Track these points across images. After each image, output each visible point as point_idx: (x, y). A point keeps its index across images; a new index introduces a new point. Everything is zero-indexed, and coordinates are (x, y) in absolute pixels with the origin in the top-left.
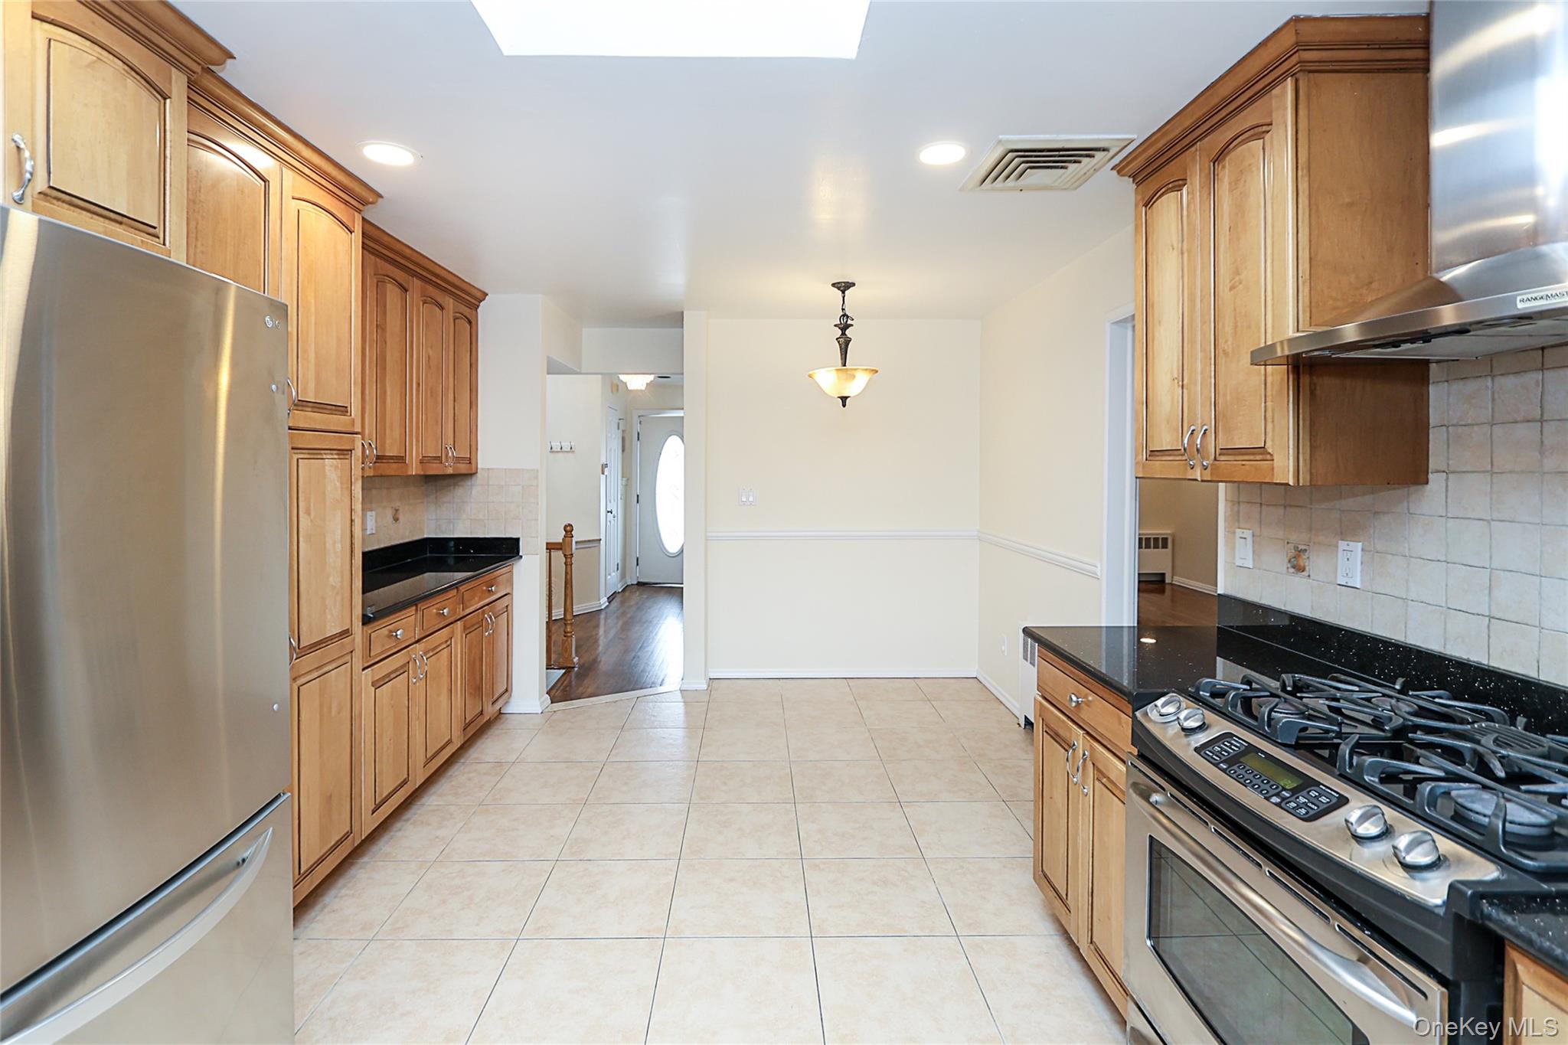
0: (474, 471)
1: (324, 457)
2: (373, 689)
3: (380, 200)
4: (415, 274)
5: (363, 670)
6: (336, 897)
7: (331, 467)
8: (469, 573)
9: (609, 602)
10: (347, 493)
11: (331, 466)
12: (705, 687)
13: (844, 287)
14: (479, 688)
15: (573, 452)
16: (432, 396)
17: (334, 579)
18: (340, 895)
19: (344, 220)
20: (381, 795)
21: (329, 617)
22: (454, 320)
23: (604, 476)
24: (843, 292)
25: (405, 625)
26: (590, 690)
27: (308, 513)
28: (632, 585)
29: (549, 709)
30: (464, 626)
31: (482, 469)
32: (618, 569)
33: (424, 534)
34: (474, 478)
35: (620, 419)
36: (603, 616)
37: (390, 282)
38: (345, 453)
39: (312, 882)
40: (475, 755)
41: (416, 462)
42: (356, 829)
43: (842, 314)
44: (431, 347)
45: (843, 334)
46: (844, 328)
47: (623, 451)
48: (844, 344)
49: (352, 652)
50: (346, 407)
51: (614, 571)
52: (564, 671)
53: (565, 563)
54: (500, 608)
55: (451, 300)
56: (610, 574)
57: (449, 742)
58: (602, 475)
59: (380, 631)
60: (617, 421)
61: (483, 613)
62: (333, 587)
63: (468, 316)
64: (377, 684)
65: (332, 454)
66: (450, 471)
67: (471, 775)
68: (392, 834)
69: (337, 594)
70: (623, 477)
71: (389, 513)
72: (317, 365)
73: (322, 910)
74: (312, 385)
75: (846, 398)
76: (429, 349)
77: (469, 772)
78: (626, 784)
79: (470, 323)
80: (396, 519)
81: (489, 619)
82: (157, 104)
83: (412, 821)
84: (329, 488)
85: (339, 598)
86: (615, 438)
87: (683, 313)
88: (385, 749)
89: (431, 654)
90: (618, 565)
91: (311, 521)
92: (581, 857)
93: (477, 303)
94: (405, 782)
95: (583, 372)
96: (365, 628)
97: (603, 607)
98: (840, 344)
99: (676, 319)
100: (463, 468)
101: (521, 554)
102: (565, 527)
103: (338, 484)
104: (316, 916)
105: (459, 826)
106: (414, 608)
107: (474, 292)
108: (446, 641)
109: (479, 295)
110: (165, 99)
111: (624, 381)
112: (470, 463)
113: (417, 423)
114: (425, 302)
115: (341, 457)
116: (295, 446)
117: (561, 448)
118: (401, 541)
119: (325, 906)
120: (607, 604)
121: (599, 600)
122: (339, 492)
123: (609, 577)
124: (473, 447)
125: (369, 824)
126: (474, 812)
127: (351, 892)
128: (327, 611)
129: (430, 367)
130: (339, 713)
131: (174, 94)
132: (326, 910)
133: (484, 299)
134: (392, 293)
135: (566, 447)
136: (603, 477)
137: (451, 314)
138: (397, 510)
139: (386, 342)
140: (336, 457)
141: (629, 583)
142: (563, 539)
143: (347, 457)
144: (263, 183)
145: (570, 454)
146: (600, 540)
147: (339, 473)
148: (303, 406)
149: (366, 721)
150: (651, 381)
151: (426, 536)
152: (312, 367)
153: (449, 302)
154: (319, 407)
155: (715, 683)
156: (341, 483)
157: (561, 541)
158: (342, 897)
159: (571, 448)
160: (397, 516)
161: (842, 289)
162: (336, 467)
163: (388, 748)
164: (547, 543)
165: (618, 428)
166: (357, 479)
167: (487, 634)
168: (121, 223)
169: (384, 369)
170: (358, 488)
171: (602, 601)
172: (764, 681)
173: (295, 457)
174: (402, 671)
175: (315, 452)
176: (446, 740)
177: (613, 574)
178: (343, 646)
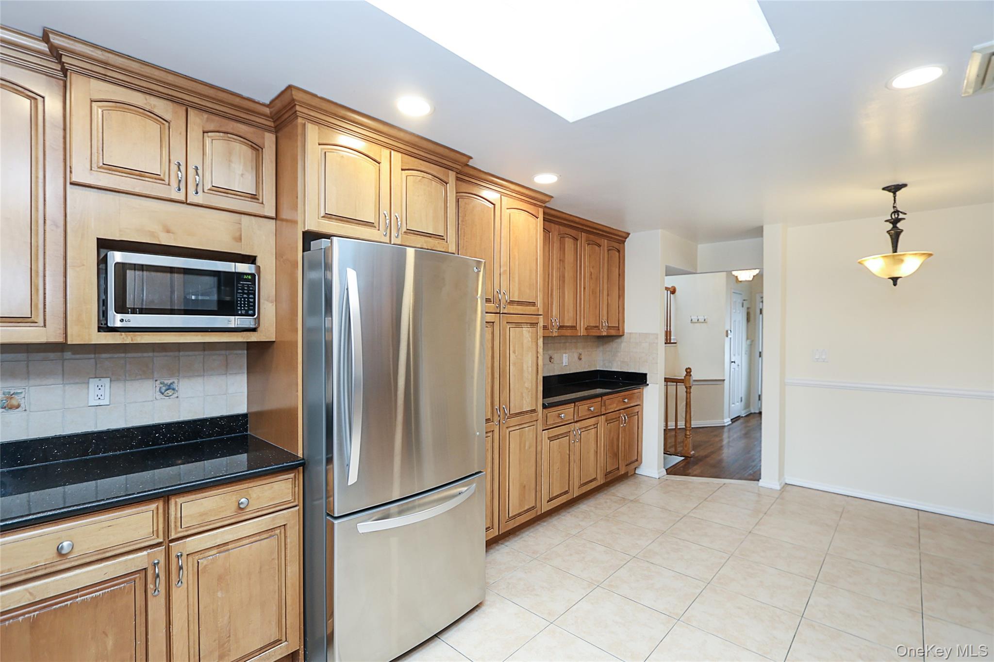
0: (621, 334)
1: (523, 326)
2: (549, 441)
3: (552, 199)
4: (583, 231)
5: (543, 430)
6: (528, 535)
7: (526, 333)
8: (610, 390)
9: (732, 422)
10: (534, 344)
11: (526, 331)
12: (778, 487)
13: (894, 189)
14: (616, 455)
15: (706, 322)
16: (593, 293)
17: (527, 384)
18: (530, 535)
19: (533, 213)
20: (553, 494)
21: (525, 402)
22: (608, 251)
23: (729, 339)
24: (894, 193)
25: (567, 412)
26: (695, 473)
27: (514, 352)
28: (755, 413)
29: (665, 477)
30: (606, 418)
31: (627, 333)
32: (741, 401)
33: (596, 367)
34: (622, 337)
35: (744, 300)
36: (726, 429)
37: (568, 237)
38: (534, 325)
39: (514, 524)
40: (613, 491)
41: (583, 330)
42: (538, 505)
43: (892, 210)
44: (593, 267)
45: (895, 227)
46: (895, 222)
47: (748, 320)
48: (895, 236)
49: (537, 420)
50: (534, 303)
51: (738, 402)
52: (683, 458)
53: (686, 392)
54: (634, 413)
55: (606, 241)
56: (733, 404)
57: (595, 479)
58: (726, 338)
59: (553, 413)
60: (741, 302)
61: (620, 414)
62: (527, 388)
63: (617, 248)
64: (551, 439)
65: (527, 325)
66: (604, 334)
67: (608, 501)
68: (560, 516)
69: (529, 391)
70: (747, 339)
71: (576, 356)
72: (519, 283)
73: (521, 538)
74: (516, 294)
75: (897, 278)
76: (591, 269)
77: (607, 499)
78: (693, 531)
79: (619, 251)
80: (580, 359)
81: (623, 418)
82: (443, 187)
83: (571, 513)
84: (525, 341)
85: (530, 393)
86: (739, 313)
87: (762, 227)
88: (555, 472)
89: (584, 430)
90: (741, 398)
91: (516, 356)
92: (648, 560)
93: (624, 239)
94: (566, 492)
95: (698, 272)
96: (544, 410)
97: (726, 424)
98: (891, 236)
99: (758, 232)
100: (613, 332)
101: (648, 383)
102: (686, 369)
103: (530, 340)
104: (518, 540)
105: (591, 523)
106: (573, 404)
107: (620, 234)
108: (594, 425)
109: (624, 235)
110: (447, 184)
111: (736, 275)
112: (619, 330)
113: (584, 308)
114: (588, 244)
115: (532, 326)
116: (508, 321)
117: (698, 320)
118: (583, 371)
119: (522, 537)
120: (731, 423)
121: (723, 419)
122: (531, 343)
123: (733, 405)
124: (621, 320)
125: (546, 507)
126: (602, 519)
127: (534, 535)
128: (524, 399)
129: (591, 278)
130: (530, 448)
131: (450, 182)
132: (523, 539)
133: (628, 237)
134: (569, 243)
135: (701, 319)
136: (727, 339)
137: (606, 249)
138: (580, 354)
139: (565, 268)
140: (529, 326)
141: (753, 412)
142: (685, 377)
143: (535, 326)
144: (493, 206)
145: (704, 324)
146: (724, 380)
147: (530, 334)
148: (513, 303)
149: (545, 456)
150: (757, 274)
151: (598, 369)
152: (517, 285)
153: (605, 242)
154: (519, 303)
155: (789, 488)
156: (532, 339)
157: (683, 378)
158: (529, 536)
159: (705, 320)
160: (581, 357)
161: (893, 190)
162: (529, 332)
163: (557, 472)
164: (665, 378)
165: (743, 306)
166: (540, 337)
167: (622, 425)
168: (430, 237)
169: (564, 282)
170: (541, 341)
171: (725, 421)
172: (833, 495)
173: (508, 327)
174: (565, 435)
175: (518, 325)
176: (593, 478)
177: (738, 404)
178: (532, 416)
